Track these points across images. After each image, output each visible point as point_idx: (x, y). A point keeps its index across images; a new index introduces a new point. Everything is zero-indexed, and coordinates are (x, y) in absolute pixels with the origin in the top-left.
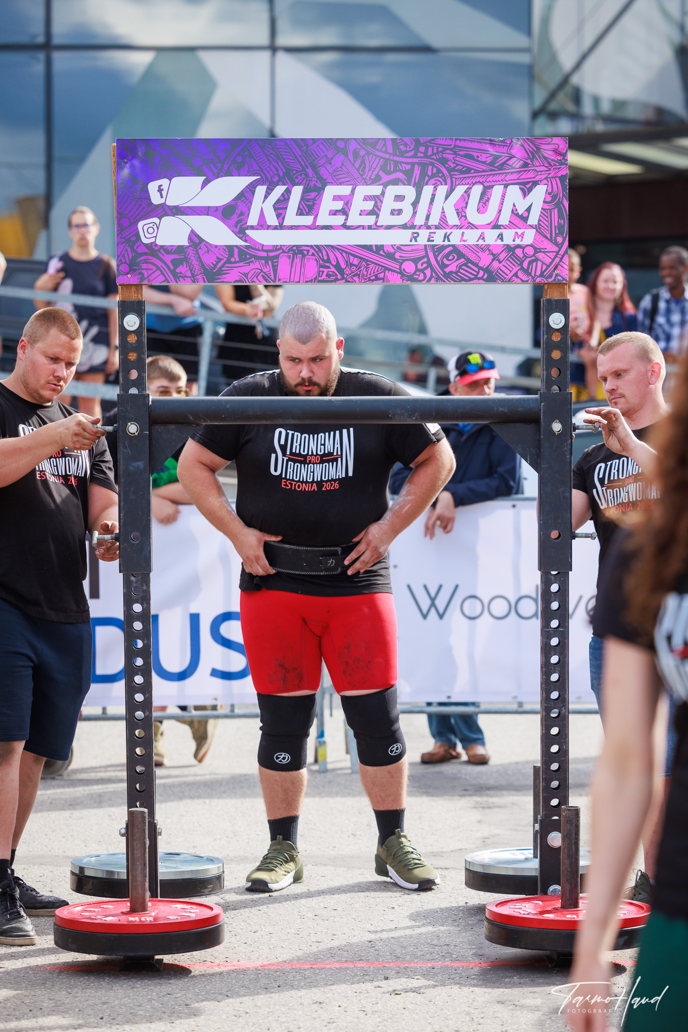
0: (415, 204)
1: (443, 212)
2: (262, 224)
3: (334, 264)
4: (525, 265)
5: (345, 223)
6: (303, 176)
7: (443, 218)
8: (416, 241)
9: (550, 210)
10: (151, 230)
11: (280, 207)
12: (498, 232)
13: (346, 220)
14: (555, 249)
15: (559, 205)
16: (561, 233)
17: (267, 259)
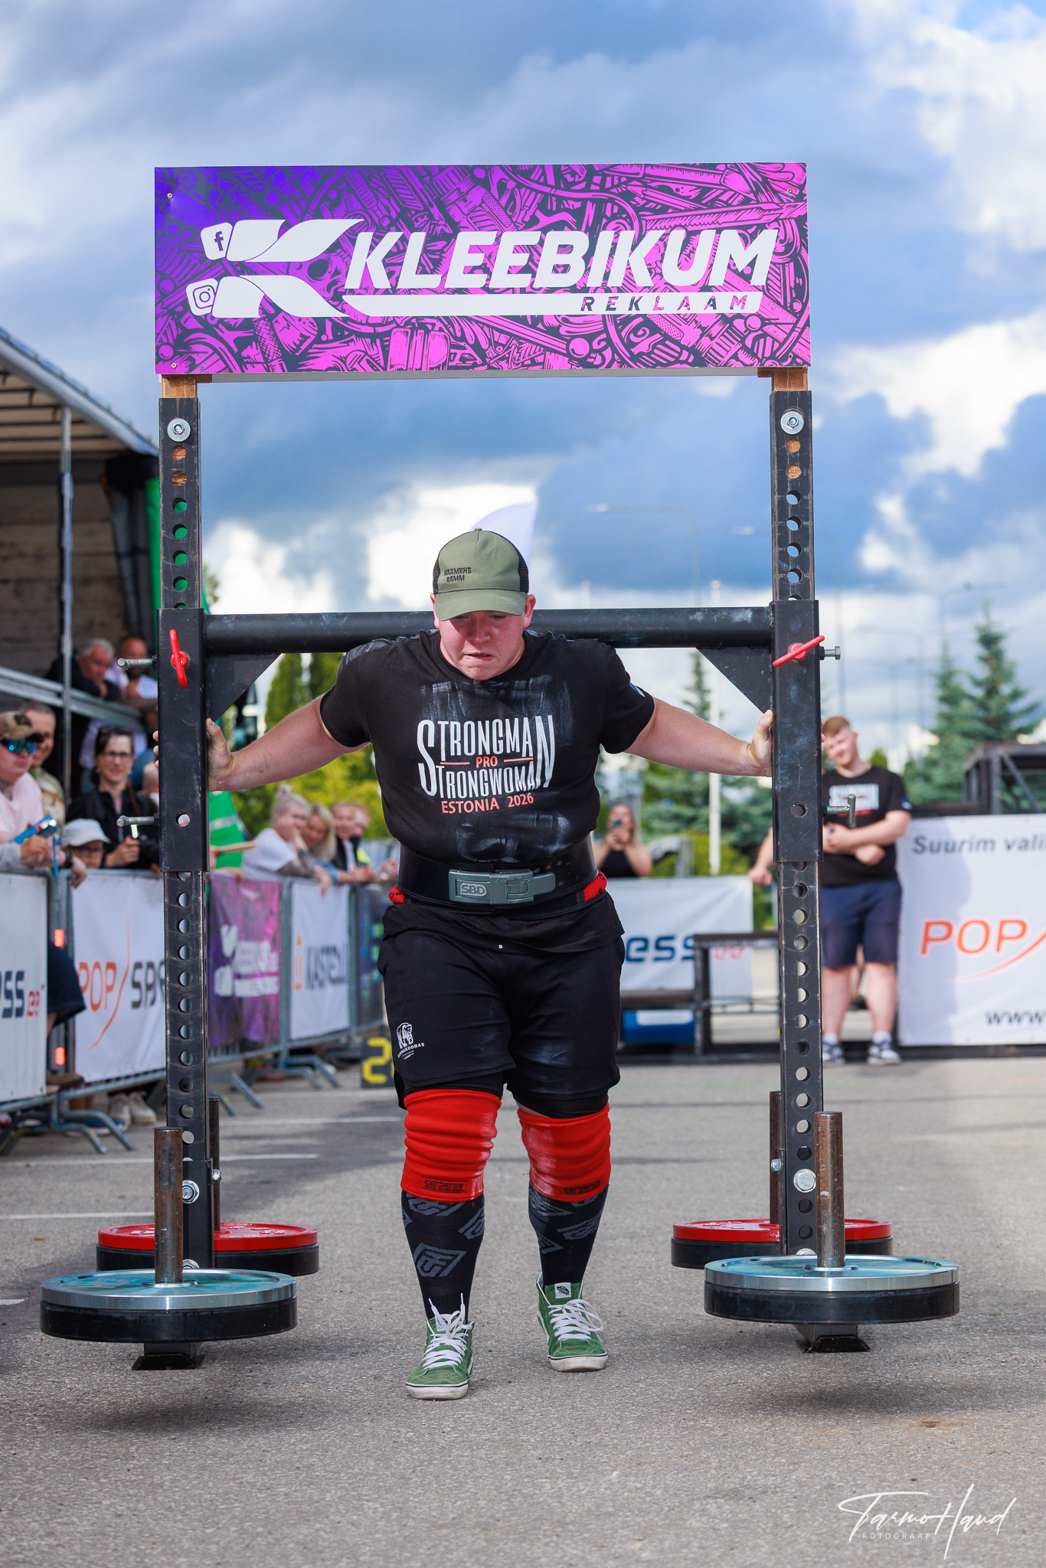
0: (588, 257)
1: (629, 268)
2: (367, 287)
6: (426, 218)
8: (590, 309)
10: (205, 297)
11: (393, 262)
12: (708, 295)
13: (488, 280)
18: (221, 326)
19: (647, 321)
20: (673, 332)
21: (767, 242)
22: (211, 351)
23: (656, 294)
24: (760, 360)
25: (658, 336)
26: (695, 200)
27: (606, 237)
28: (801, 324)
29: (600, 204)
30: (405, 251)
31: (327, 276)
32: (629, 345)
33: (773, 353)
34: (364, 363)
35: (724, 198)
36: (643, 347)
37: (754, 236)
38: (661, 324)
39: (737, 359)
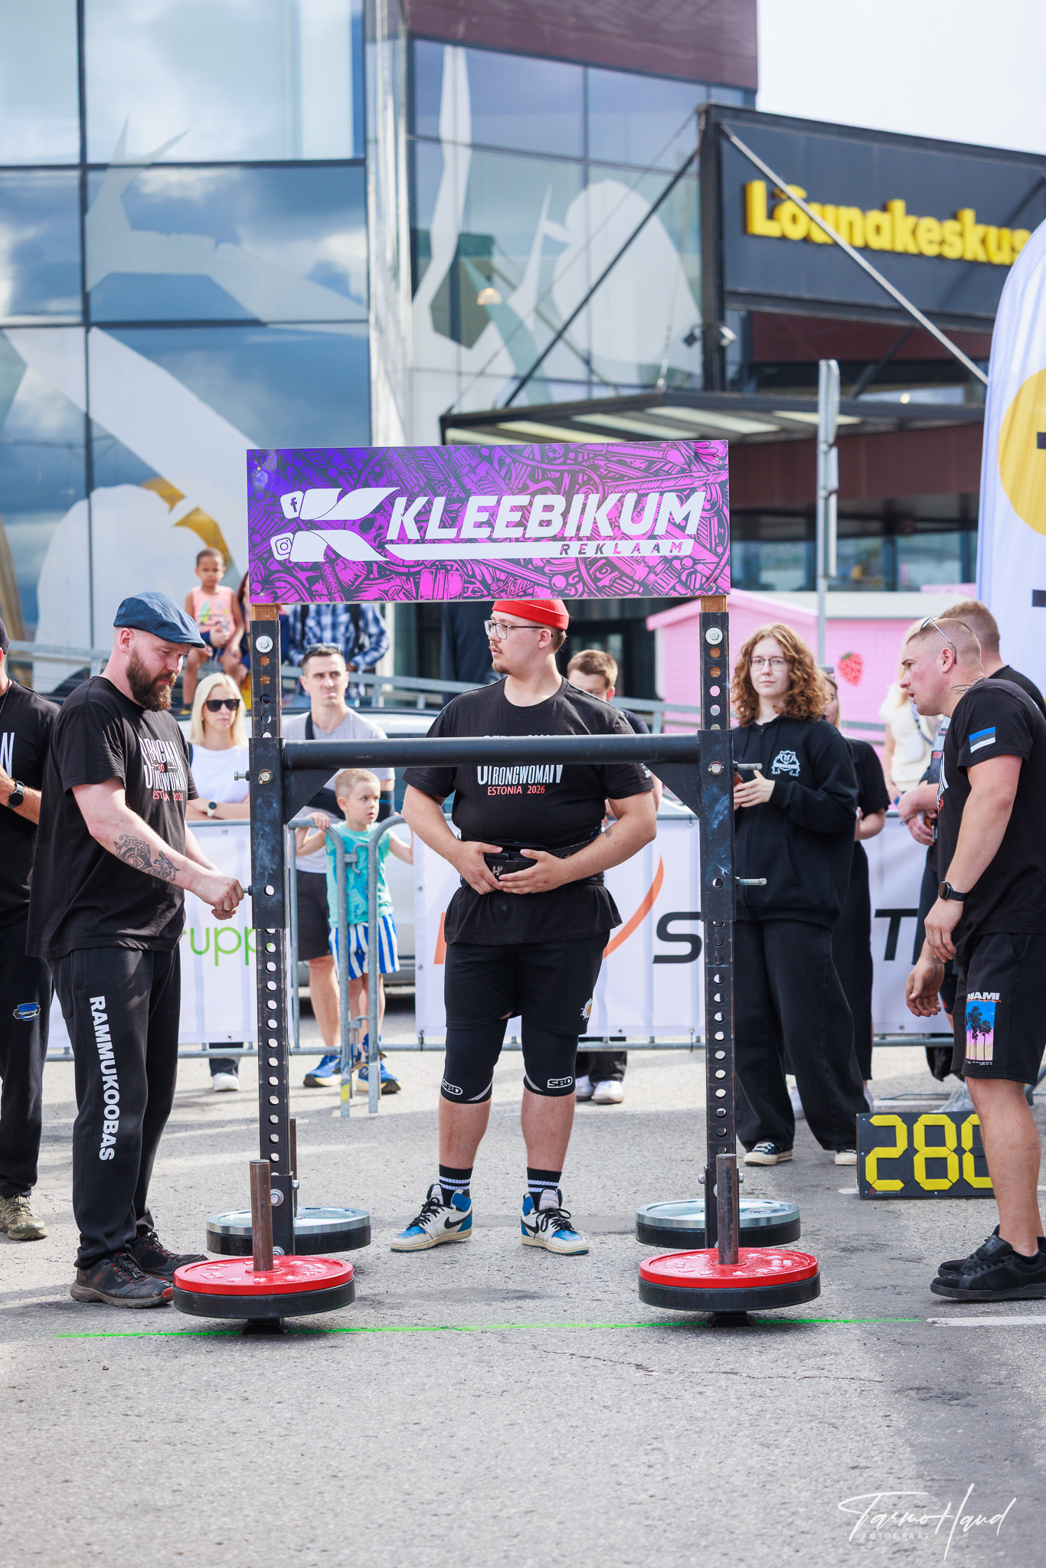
0: (565, 514)
1: (595, 522)
2: (402, 539)
3: (480, 579)
4: (683, 577)
5: (491, 535)
6: (446, 486)
7: (595, 528)
8: (567, 553)
9: (710, 518)
10: (284, 547)
11: (422, 520)
12: (654, 542)
13: (492, 532)
14: (716, 560)
15: (718, 513)
16: (721, 543)
17: (408, 575)
18: (296, 568)
19: (608, 561)
20: (628, 571)
21: (698, 500)
22: (289, 587)
23: (616, 542)
24: (692, 591)
25: (617, 573)
26: (643, 471)
27: (578, 499)
28: (722, 564)
29: (574, 474)
30: (431, 511)
31: (373, 530)
32: (596, 580)
33: (702, 586)
34: (401, 595)
35: (666, 468)
36: (606, 582)
37: (688, 497)
38: (619, 564)
39: (675, 591)
